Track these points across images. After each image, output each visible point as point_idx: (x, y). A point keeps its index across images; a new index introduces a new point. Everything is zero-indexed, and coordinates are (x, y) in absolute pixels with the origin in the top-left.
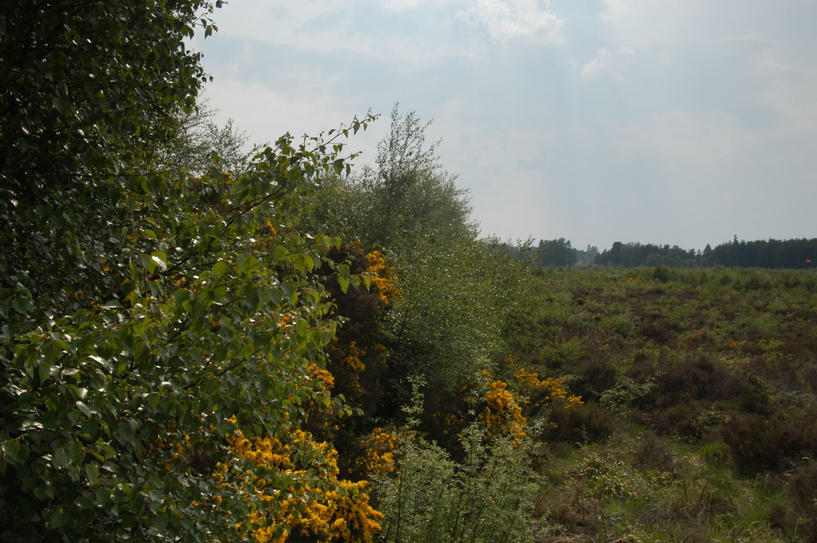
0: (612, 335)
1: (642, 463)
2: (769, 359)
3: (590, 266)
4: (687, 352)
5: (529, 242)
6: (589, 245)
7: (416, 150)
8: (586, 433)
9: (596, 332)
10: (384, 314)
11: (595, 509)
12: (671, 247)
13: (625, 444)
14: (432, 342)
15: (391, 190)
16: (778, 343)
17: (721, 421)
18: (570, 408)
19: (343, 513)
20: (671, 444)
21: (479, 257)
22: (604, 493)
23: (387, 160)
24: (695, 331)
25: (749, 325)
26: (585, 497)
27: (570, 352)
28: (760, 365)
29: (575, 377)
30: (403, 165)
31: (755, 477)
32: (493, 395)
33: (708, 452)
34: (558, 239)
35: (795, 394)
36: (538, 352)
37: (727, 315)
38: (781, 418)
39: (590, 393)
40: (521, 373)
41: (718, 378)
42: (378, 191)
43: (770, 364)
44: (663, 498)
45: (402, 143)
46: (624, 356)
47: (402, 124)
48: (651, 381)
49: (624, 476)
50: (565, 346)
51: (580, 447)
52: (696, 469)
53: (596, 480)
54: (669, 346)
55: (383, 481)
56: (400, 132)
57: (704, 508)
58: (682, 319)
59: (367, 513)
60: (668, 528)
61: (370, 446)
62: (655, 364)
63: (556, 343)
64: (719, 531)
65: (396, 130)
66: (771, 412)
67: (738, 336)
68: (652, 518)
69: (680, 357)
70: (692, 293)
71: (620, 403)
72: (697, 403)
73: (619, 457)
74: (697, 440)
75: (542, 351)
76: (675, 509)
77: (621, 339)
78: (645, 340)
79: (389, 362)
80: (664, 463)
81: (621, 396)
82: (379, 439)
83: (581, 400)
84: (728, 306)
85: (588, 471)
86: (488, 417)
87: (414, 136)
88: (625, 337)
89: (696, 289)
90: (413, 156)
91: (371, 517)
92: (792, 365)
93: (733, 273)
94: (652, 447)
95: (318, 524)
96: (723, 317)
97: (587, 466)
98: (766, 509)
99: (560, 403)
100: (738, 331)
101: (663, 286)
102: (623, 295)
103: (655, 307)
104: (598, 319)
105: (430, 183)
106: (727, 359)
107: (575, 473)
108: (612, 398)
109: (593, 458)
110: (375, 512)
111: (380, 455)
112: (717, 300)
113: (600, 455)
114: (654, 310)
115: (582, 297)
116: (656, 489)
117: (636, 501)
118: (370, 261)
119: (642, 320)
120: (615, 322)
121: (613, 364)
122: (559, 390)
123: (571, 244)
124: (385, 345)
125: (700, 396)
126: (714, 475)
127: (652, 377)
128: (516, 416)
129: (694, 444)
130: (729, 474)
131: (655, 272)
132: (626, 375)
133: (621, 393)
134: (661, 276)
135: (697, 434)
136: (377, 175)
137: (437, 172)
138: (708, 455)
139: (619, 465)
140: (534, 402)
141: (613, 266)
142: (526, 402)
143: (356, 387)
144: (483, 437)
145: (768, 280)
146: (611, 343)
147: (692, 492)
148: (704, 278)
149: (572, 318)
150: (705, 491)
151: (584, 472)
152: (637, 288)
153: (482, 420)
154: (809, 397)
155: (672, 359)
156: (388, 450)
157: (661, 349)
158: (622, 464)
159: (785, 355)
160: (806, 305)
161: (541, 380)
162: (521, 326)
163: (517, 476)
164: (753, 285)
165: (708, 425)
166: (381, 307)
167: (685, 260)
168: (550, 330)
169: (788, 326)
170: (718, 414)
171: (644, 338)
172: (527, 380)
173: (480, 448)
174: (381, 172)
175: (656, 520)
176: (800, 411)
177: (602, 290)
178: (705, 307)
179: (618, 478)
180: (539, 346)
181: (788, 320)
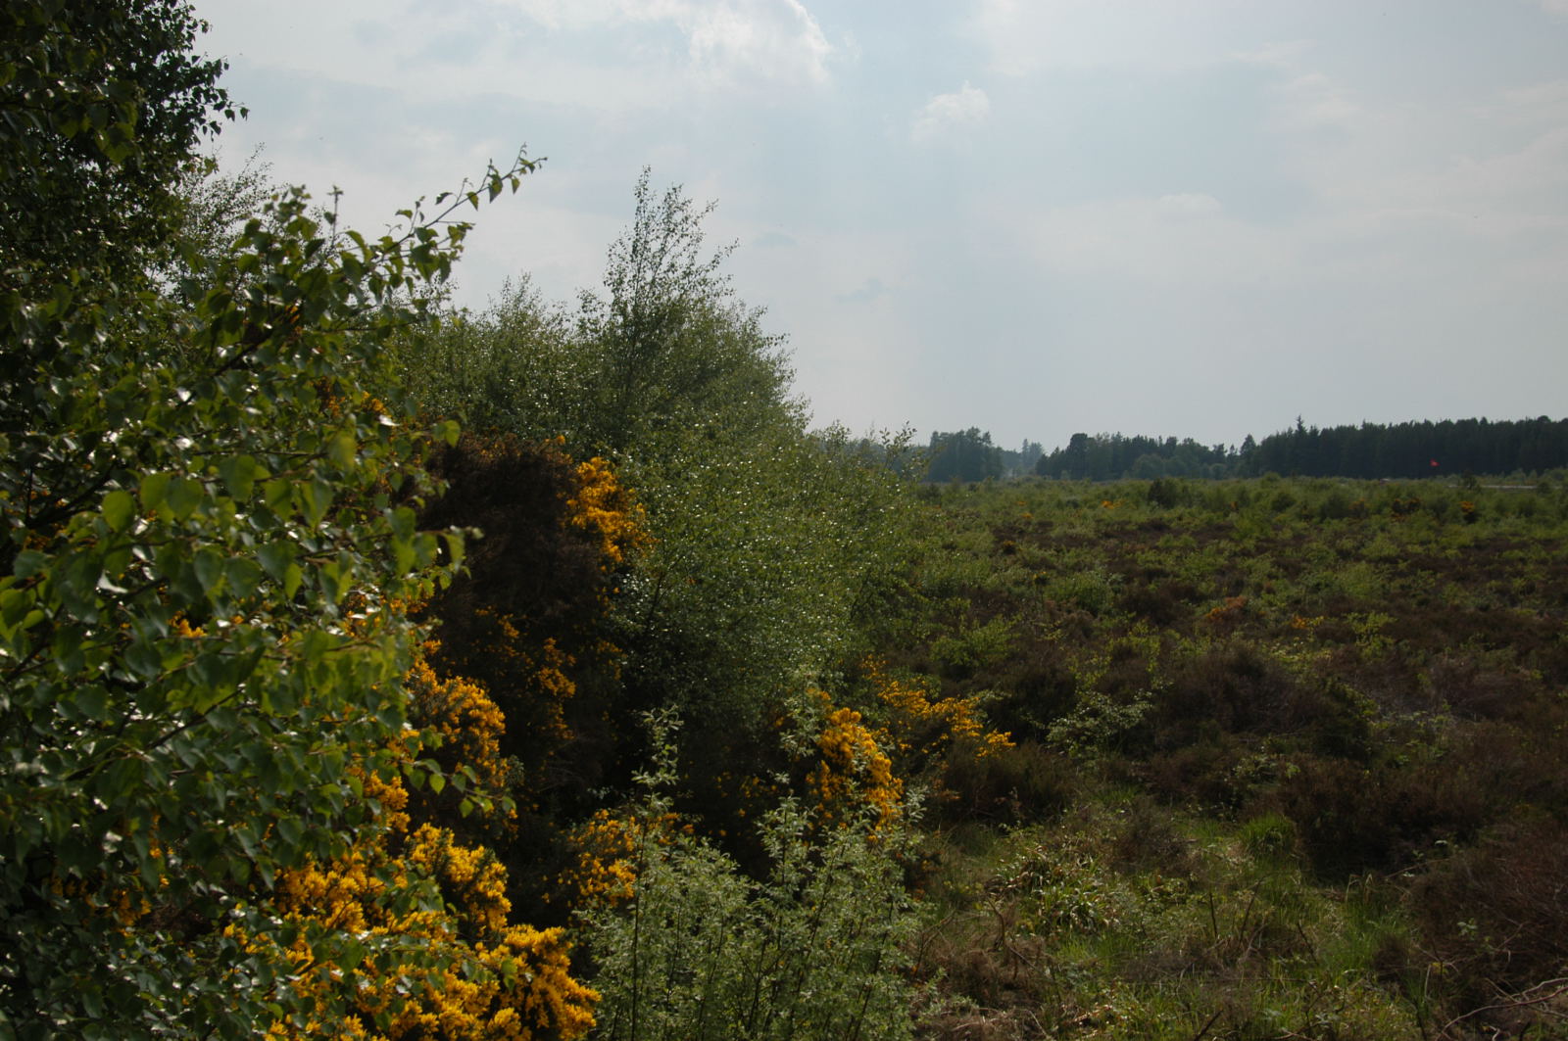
0: (1069, 612)
1: (1129, 859)
2: (1367, 651)
3: (1028, 480)
4: (1213, 640)
5: (905, 436)
6: (1026, 441)
7: (683, 262)
8: (1019, 804)
9: (1039, 605)
10: (616, 582)
11: (1038, 954)
12: (1180, 442)
13: (1096, 823)
14: (711, 635)
15: (634, 338)
16: (1383, 619)
17: (1279, 775)
18: (989, 755)
19: (515, 994)
20: (1185, 820)
21: (806, 466)
22: (1055, 924)
23: (626, 280)
24: (1227, 599)
25: (1327, 586)
26: (1019, 930)
27: (989, 647)
28: (1351, 662)
29: (998, 695)
30: (658, 291)
31: (1346, 884)
32: (834, 736)
33: (1254, 833)
34: (966, 430)
35: (1416, 718)
36: (928, 647)
37: (1286, 569)
38: (1393, 764)
39: (1028, 725)
40: (892, 690)
41: (1272, 689)
42: (609, 340)
43: (1369, 660)
44: (1171, 928)
45: (655, 246)
46: (1092, 652)
47: (656, 209)
48: (1144, 698)
49: (1094, 888)
50: (979, 634)
51: (1008, 833)
52: (1232, 869)
53: (1039, 897)
54: (1178, 631)
55: (604, 923)
56: (652, 224)
57: (1250, 947)
58: (1202, 577)
59: (567, 993)
60: (1180, 990)
61: (587, 847)
62: (1152, 666)
63: (962, 629)
64: (1278, 992)
65: (644, 221)
66: (1374, 754)
67: (1307, 607)
68: (1149, 970)
69: (1199, 651)
70: (1220, 528)
71: (1086, 743)
72: (1232, 738)
73: (1085, 850)
74: (1234, 811)
75: (935, 646)
76: (1194, 950)
77: (1088, 617)
78: (1134, 620)
79: (627, 675)
80: (1172, 860)
81: (1088, 730)
82: (603, 833)
83: (1011, 740)
85: (1024, 879)
86: (825, 781)
87: (680, 234)
88: (1094, 613)
89: (1228, 519)
90: (678, 273)
91: (574, 1000)
92: (1411, 661)
93: (1294, 488)
94: (1148, 827)
95: (458, 1023)
96: (1279, 571)
97: (1025, 870)
98: (1369, 944)
99: (970, 747)
100: (1308, 598)
101: (1166, 515)
102: (1091, 535)
103: (1153, 555)
104: (1042, 581)
105: (710, 324)
106: (1289, 653)
107: (1000, 883)
108: (1069, 734)
109: (1034, 854)
110: (582, 991)
111: (606, 864)
112: (1268, 540)
113: (1047, 848)
114: (1151, 561)
115: (1013, 540)
116: (1155, 912)
117: (1117, 936)
118: (584, 478)
119: (1129, 581)
120: (1075, 586)
121: (1071, 668)
122: (968, 721)
123: (992, 439)
124: (618, 645)
125: (1239, 725)
126: (1269, 879)
127: (1146, 691)
128: (881, 778)
129: (1228, 818)
130: (1296, 877)
131: (1152, 489)
132: (1097, 689)
133: (1088, 724)
134: (1162, 496)
135: (1234, 799)
136: (607, 310)
137: (724, 303)
138: (1255, 841)
139: (1084, 866)
140: (917, 745)
141: (1072, 479)
142: (903, 746)
143: (556, 728)
144: (805, 827)
145: (1361, 499)
146: (1067, 626)
147: (1226, 916)
148: (1243, 500)
149: (992, 580)
150: (1251, 912)
151: (1015, 882)
152: (1117, 519)
153: (812, 787)
154: (1444, 722)
155: (1183, 655)
156: (623, 854)
157: (1163, 636)
158: (1089, 863)
159: (1397, 643)
160: (1433, 545)
161: (933, 702)
162: (890, 598)
163: (875, 905)
164: (1336, 509)
165: (1255, 782)
166: (607, 569)
167: (1205, 465)
168: (947, 605)
169: (1402, 587)
170: (1273, 760)
171: (1130, 616)
172: (906, 702)
173: (800, 850)
174: (614, 304)
175: (1156, 974)
176: (1429, 751)
177: (1050, 524)
178: (1246, 554)
179: (1082, 891)
180: (927, 637)
181: (1402, 574)
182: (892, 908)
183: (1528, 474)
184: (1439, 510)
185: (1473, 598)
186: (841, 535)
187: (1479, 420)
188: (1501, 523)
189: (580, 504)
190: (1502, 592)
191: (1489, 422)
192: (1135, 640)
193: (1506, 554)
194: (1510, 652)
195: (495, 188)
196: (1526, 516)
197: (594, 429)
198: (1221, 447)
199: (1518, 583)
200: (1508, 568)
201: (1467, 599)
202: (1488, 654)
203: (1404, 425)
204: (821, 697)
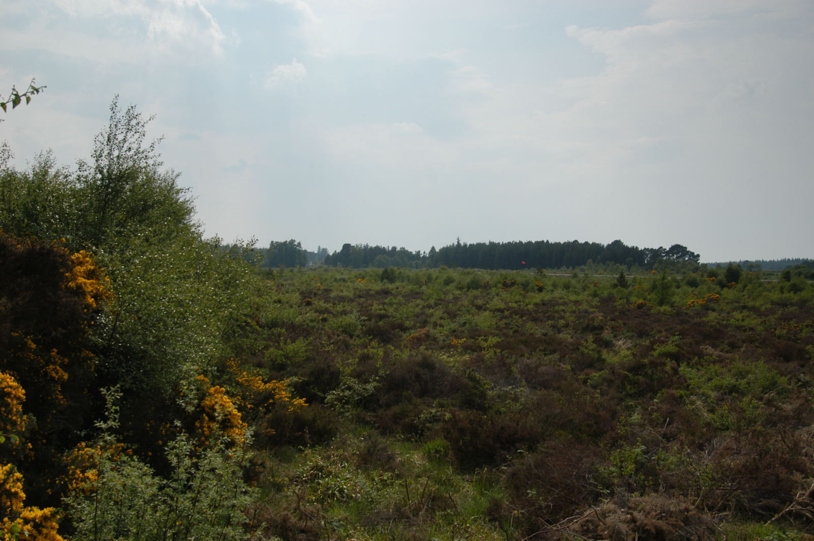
0: (338, 336)
1: (366, 463)
2: (487, 356)
3: (320, 267)
4: (411, 350)
5: (252, 243)
6: (319, 247)
7: (135, 146)
8: (309, 436)
9: (323, 332)
10: (93, 318)
11: (318, 514)
12: (398, 249)
13: (349, 445)
14: (144, 347)
15: (107, 186)
16: (495, 340)
17: (442, 418)
18: (294, 410)
20: (395, 443)
21: (199, 258)
22: (326, 498)
23: (104, 155)
24: (419, 330)
25: (469, 323)
26: (309, 502)
27: (296, 354)
28: (479, 362)
29: (299, 379)
30: (121, 161)
31: (474, 473)
32: (211, 401)
33: (429, 449)
34: (288, 240)
35: (510, 389)
36: (264, 354)
37: (449, 314)
38: (499, 412)
39: (315, 395)
40: (244, 377)
41: (439, 376)
43: (488, 360)
44: (386, 498)
45: (120, 137)
46: (349, 356)
48: (375, 380)
49: (348, 478)
50: (290, 347)
51: (304, 450)
52: (418, 467)
53: (319, 484)
54: (393, 346)
55: (79, 504)
56: (119, 126)
57: (426, 507)
58: (407, 318)
60: (390, 530)
61: (73, 463)
62: (379, 364)
63: (282, 344)
64: (439, 528)
65: (114, 123)
66: (490, 407)
67: (459, 334)
68: (375, 520)
69: (403, 356)
70: (417, 293)
71: (345, 403)
72: (419, 400)
73: (343, 459)
74: (419, 438)
75: (267, 353)
76: (398, 509)
77: (348, 339)
78: (371, 340)
79: (98, 369)
80: (387, 463)
81: (346, 397)
82: (82, 455)
83: (306, 402)
84: (450, 305)
85: (311, 475)
86: (205, 425)
87: (134, 131)
88: (351, 337)
89: (421, 289)
90: (132, 152)
92: (508, 361)
93: (455, 273)
94: (375, 447)
96: (446, 315)
97: (311, 470)
98: (484, 503)
99: (284, 406)
100: (460, 329)
101: (390, 286)
102: (352, 296)
103: (381, 307)
104: (324, 320)
105: (150, 180)
106: (448, 357)
107: (299, 477)
108: (336, 399)
109: (316, 462)
111: (83, 472)
112: (440, 300)
113: (323, 458)
114: (380, 310)
115: (311, 298)
116: (378, 490)
117: (359, 503)
118: (75, 261)
119: (369, 320)
120: (341, 322)
121: (338, 365)
122: (284, 393)
123: (302, 246)
124: (93, 352)
125: (423, 393)
126: (435, 472)
127: (376, 376)
128: (236, 423)
129: (416, 441)
130: (450, 471)
131: (383, 273)
132: (351, 376)
133: (346, 394)
134: (388, 276)
135: (419, 432)
136: (92, 171)
138: (430, 452)
139: (342, 467)
140: (257, 405)
141: (343, 267)
142: (249, 406)
143: (57, 398)
144: (191, 449)
145: (487, 280)
146: (337, 343)
147: (414, 491)
148: (429, 279)
149: (299, 319)
150: (426, 488)
151: (307, 476)
152: (364, 288)
153: (199, 428)
154: (523, 391)
155: (395, 358)
157: (386, 348)
158: (345, 466)
159: (502, 351)
160: (522, 303)
161: (265, 383)
162: (242, 328)
163: (228, 489)
164: (474, 285)
165: (430, 423)
166: (88, 311)
167: (411, 261)
168: (272, 332)
169: (506, 324)
170: (439, 411)
171: (369, 338)
172: (251, 383)
173: (187, 462)
174: (97, 168)
175: (378, 522)
176: (516, 405)
177: (331, 290)
178: (429, 307)
179: (341, 480)
180: (263, 349)
181: (506, 317)
182: (237, 491)
183: (568, 268)
184: (525, 286)
185: (540, 330)
186: (216, 295)
187: (545, 241)
188: (555, 293)
189: (73, 275)
190: (553, 326)
191: (550, 242)
192: (371, 350)
193: (556, 308)
194: (556, 356)
195: (16, 101)
196: (566, 289)
197: (84, 235)
198: (419, 252)
199: (562, 322)
200: (556, 315)
201: (537, 330)
202: (545, 358)
203: (509, 243)
204: (203, 380)
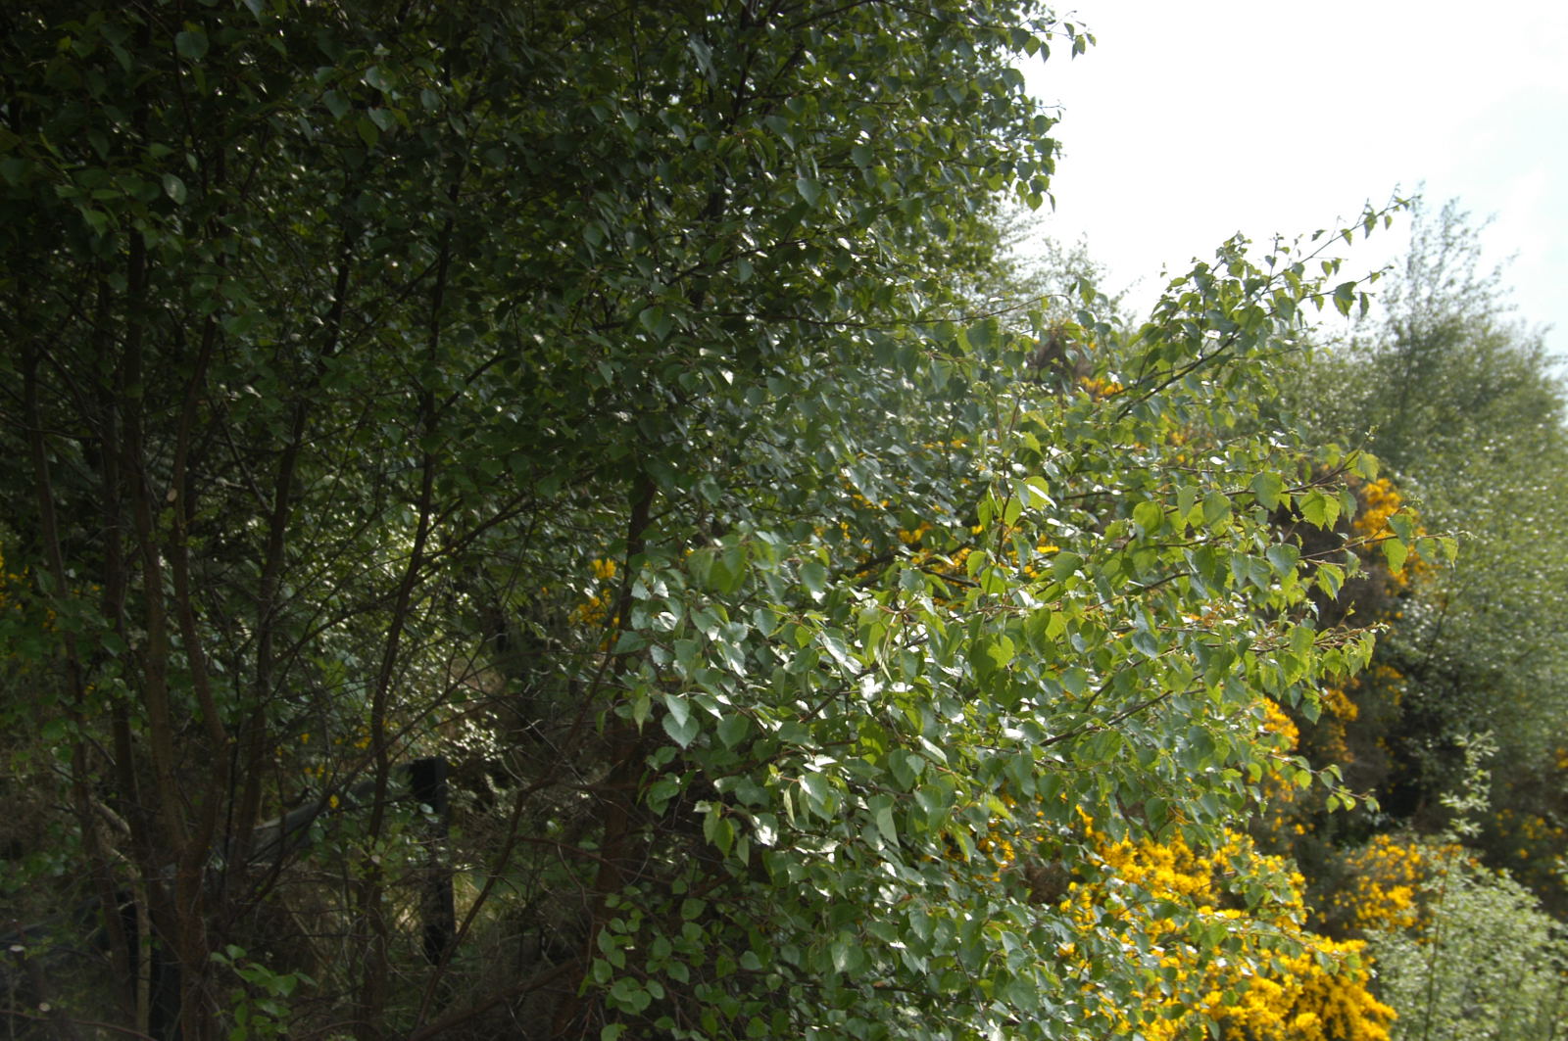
7: (1461, 278)
10: (1398, 606)
19: (1313, 1002)
23: (1402, 297)
30: (1435, 307)
42: (1383, 361)
45: (1432, 262)
47: (1432, 223)
55: (1395, 944)
56: (1429, 240)
59: (1363, 1008)
61: (1366, 870)
65: (1420, 236)
82: (1383, 859)
87: (1459, 247)
91: (1371, 1016)
95: (1263, 1020)
110: (1379, 1007)
111: (1385, 890)
118: (1370, 499)
124: (1398, 670)
136: (1381, 329)
137: (1500, 322)
143: (1337, 749)
156: (1401, 882)
166: (1392, 592)
174: (1389, 322)
189: (1364, 526)
